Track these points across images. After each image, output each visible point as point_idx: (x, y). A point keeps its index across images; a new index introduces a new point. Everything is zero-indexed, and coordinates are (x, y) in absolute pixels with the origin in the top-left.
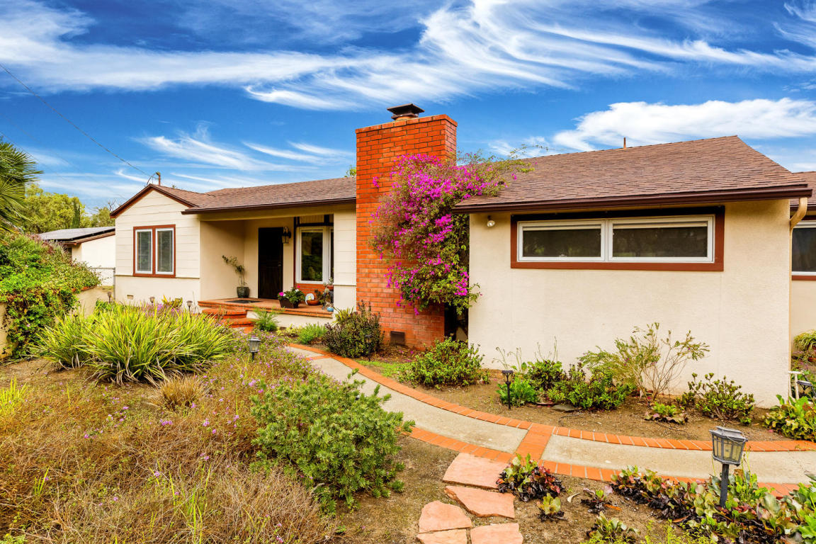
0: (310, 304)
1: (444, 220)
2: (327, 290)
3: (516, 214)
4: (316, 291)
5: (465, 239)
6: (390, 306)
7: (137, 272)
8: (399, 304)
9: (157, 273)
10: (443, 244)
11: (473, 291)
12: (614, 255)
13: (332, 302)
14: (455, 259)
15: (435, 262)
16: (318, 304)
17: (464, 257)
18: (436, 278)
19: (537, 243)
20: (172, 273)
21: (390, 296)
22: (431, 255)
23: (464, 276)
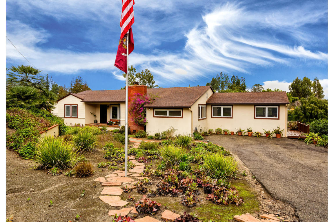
0: (115, 124)
1: (142, 108)
2: (119, 121)
3: (154, 108)
4: (116, 121)
5: (146, 112)
6: (133, 124)
7: (65, 116)
8: (134, 124)
9: (72, 117)
10: (142, 113)
11: (147, 121)
12: (169, 115)
13: (120, 124)
14: (144, 116)
15: (140, 116)
16: (116, 124)
17: (145, 115)
18: (140, 119)
19: (158, 113)
20: (77, 117)
21: (133, 122)
22: (140, 115)
23: (145, 119)
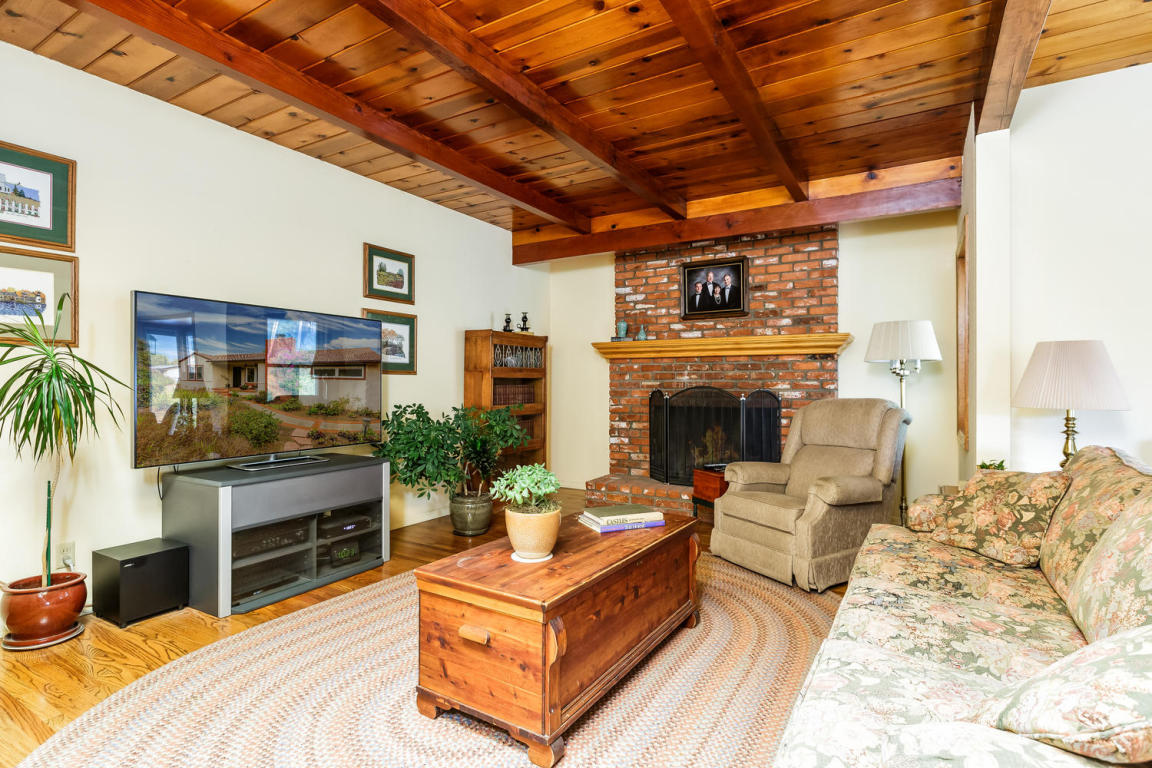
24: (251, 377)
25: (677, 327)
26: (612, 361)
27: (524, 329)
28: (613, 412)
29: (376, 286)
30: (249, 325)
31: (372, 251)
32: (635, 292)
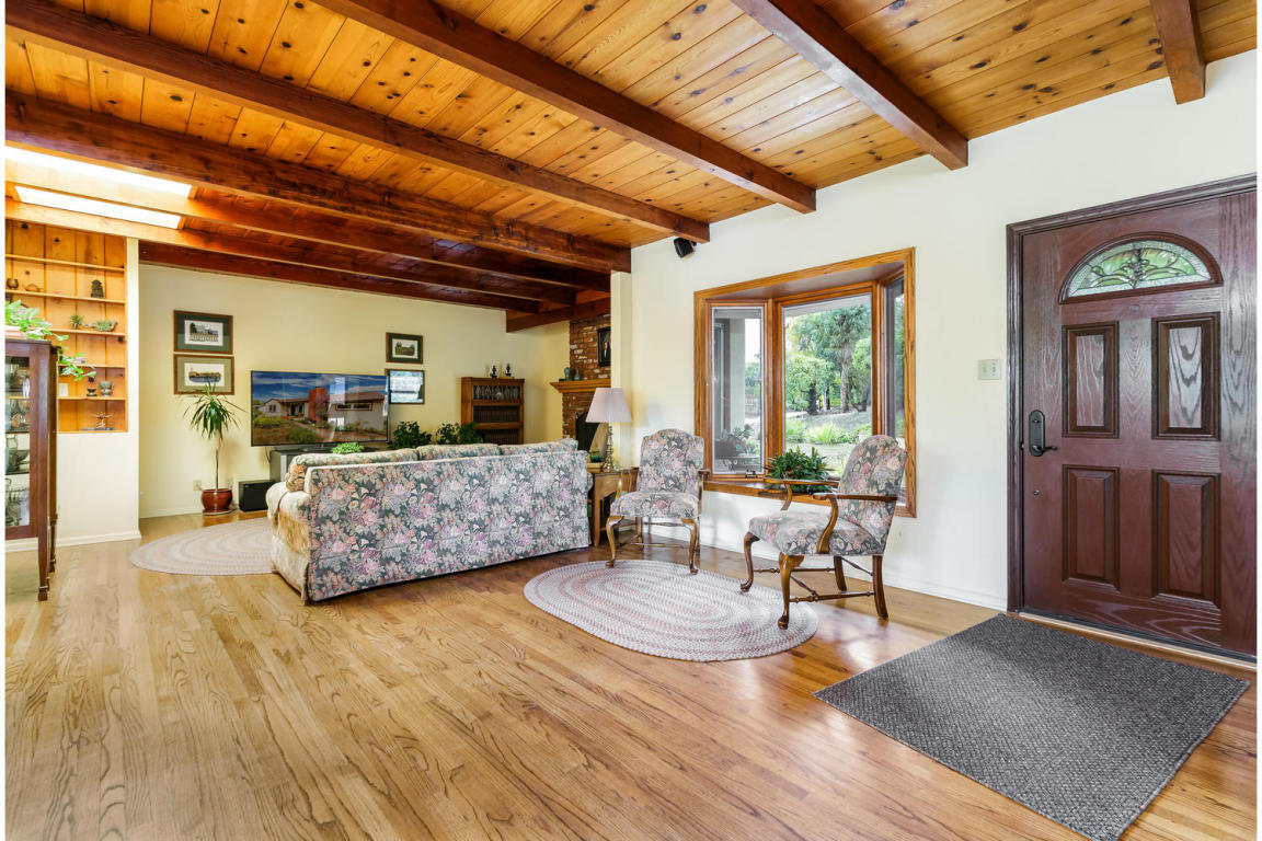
24: (301, 409)
25: (597, 371)
26: (564, 394)
27: (509, 375)
28: (564, 427)
29: (394, 355)
30: (300, 383)
31: (390, 337)
32: (579, 348)
